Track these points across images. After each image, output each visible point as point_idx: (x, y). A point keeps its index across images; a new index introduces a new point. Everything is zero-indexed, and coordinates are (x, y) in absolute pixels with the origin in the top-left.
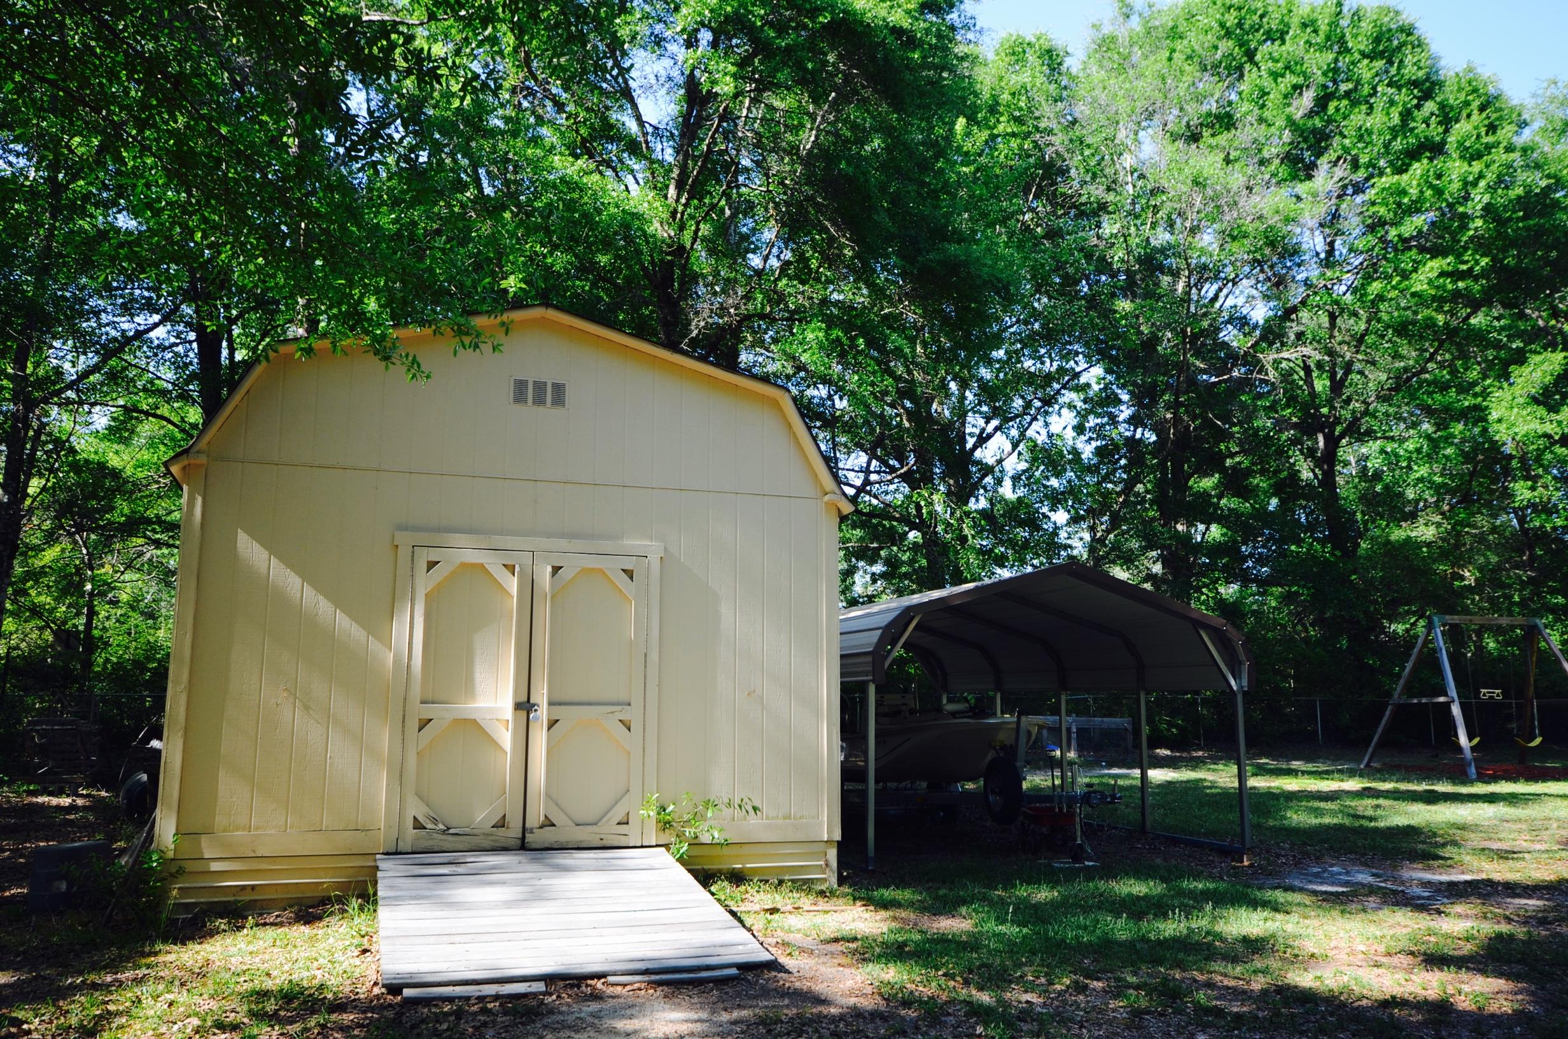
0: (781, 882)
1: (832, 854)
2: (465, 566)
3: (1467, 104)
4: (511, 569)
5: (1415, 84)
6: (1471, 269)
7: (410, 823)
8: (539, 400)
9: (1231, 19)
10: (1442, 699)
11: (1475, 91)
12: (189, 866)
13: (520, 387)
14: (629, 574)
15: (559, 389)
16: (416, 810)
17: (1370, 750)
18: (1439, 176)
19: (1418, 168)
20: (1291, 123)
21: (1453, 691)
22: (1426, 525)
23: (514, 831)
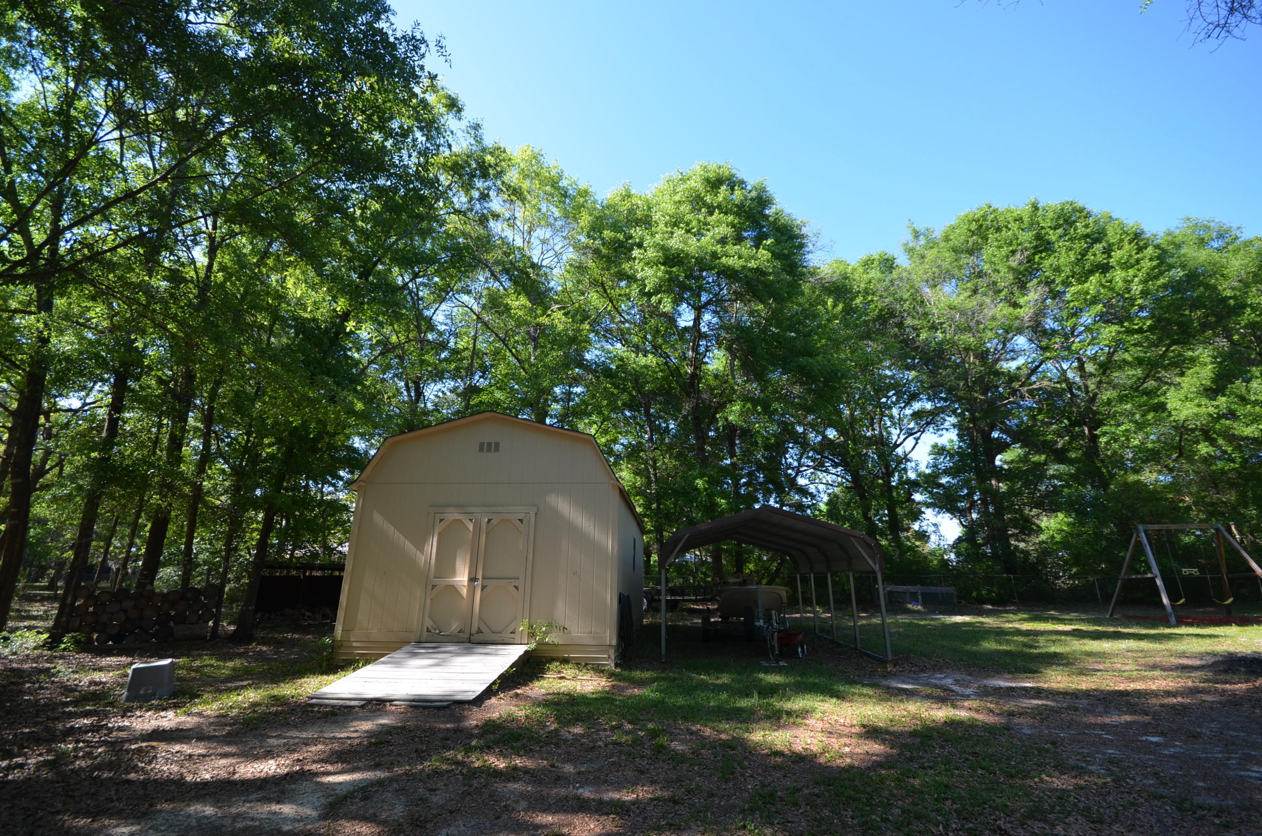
0: (586, 665)
1: (612, 653)
2: (454, 520)
3: (1121, 241)
4: (471, 520)
5: (1087, 236)
6: (1141, 328)
7: (425, 629)
8: (489, 450)
9: (974, 226)
10: (1149, 575)
11: (1125, 232)
12: (345, 644)
13: (482, 445)
14: (521, 520)
15: (497, 445)
16: (429, 623)
17: (1111, 607)
18: (1110, 281)
19: (1093, 279)
20: (1011, 269)
21: (1156, 570)
22: (1150, 472)
23: (466, 636)
